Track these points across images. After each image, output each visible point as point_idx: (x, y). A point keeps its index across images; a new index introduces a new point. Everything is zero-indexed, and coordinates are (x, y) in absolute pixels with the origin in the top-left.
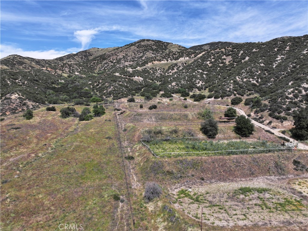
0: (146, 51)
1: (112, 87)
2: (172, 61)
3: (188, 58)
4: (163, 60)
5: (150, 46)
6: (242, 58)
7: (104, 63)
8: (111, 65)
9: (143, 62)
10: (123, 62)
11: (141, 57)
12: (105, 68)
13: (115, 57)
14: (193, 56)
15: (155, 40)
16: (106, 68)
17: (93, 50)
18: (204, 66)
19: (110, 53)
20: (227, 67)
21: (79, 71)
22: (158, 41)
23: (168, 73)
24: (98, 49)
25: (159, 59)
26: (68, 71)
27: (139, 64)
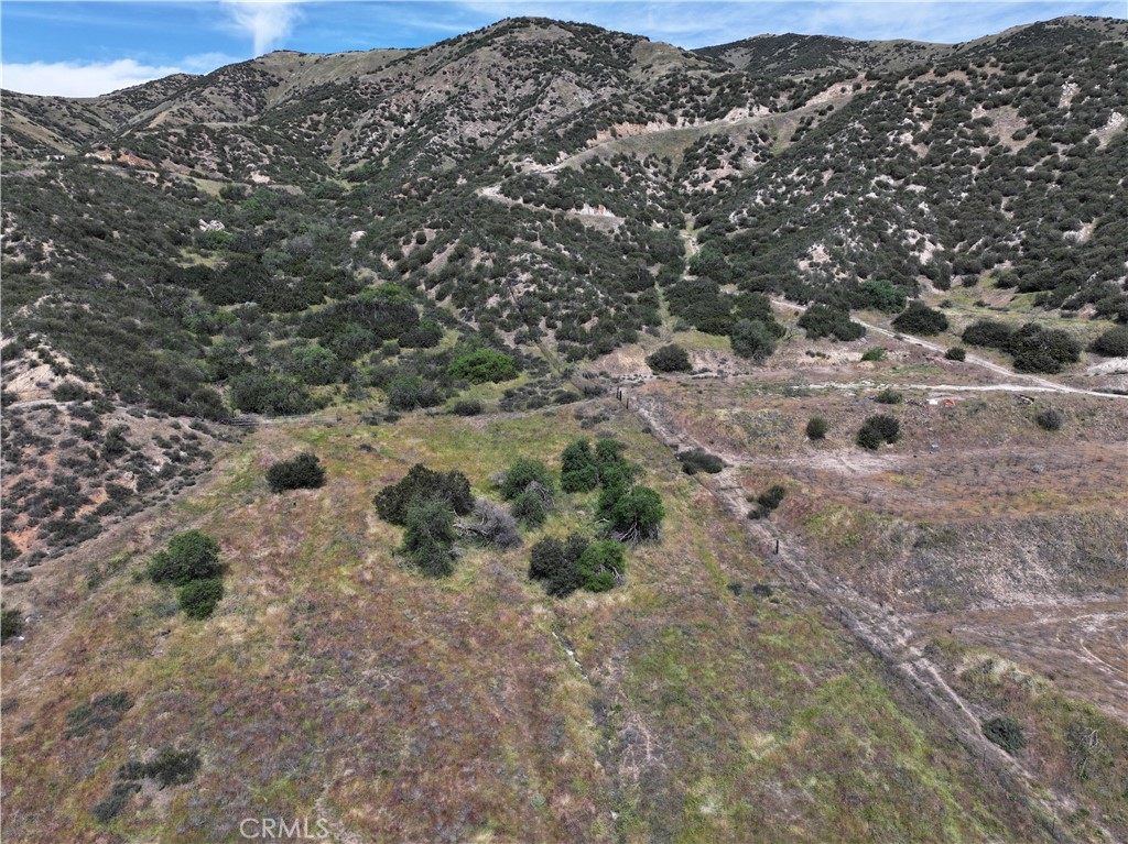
0: (549, 74)
1: (525, 277)
2: (692, 122)
3: (764, 110)
4: (653, 120)
5: (560, 47)
6: (1086, 120)
7: (360, 123)
8: (396, 135)
9: (570, 126)
10: (455, 120)
11: (531, 100)
12: (370, 149)
13: (408, 98)
14: (783, 100)
15: (571, 23)
16: (375, 150)
17: (279, 63)
18: (891, 155)
19: (378, 80)
20: (1020, 161)
21: (267, 167)
22: (584, 25)
23: (694, 184)
24: (302, 55)
25: (637, 112)
26: (214, 166)
27: (557, 136)
